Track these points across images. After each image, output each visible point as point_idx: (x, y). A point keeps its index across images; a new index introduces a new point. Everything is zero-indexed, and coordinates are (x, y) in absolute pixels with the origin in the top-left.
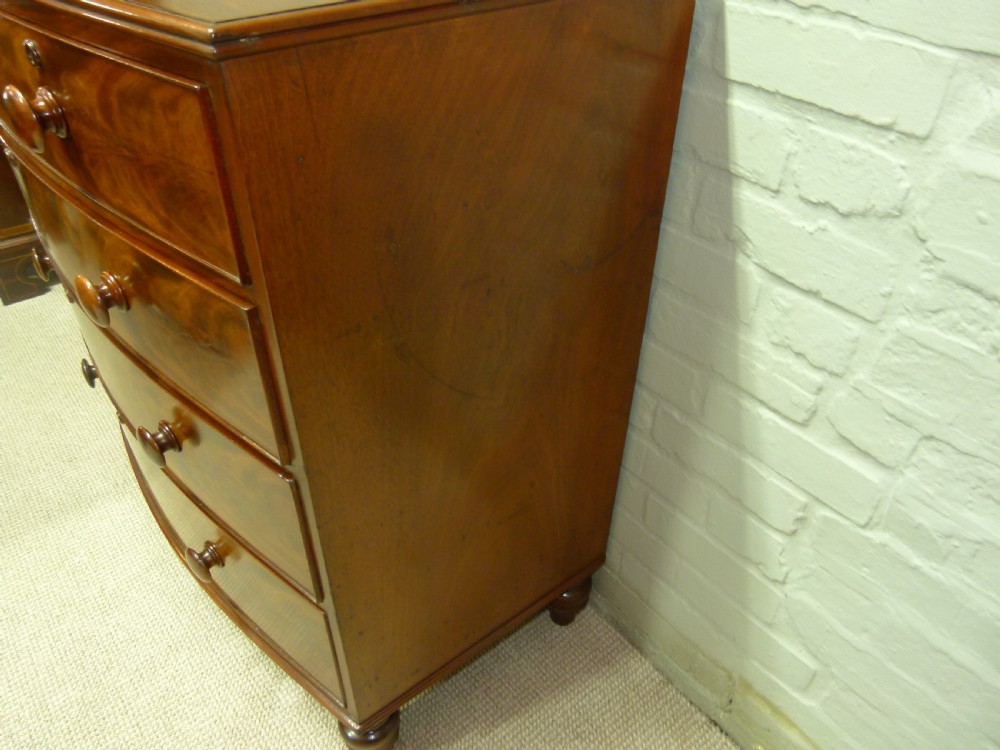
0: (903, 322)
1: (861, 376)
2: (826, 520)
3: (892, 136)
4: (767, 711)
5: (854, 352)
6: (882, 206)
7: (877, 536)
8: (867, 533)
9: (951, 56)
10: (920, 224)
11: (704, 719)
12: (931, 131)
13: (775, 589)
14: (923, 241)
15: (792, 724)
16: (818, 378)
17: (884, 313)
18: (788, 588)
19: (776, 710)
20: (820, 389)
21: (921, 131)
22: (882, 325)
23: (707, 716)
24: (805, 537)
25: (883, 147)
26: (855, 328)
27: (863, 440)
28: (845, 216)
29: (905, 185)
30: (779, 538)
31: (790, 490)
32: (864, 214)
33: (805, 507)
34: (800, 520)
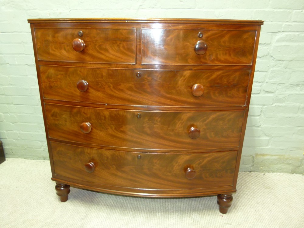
0: (272, 69)
1: (267, 80)
2: (266, 108)
3: (265, 45)
4: (261, 157)
5: (265, 77)
6: (266, 54)
7: (274, 105)
8: (273, 106)
9: (271, 33)
10: (272, 55)
11: (249, 172)
12: (271, 43)
13: (259, 128)
14: (272, 57)
15: (266, 155)
16: (260, 84)
17: (269, 69)
18: (261, 126)
19: (263, 155)
20: (261, 86)
21: (269, 43)
22: (269, 71)
23: (249, 171)
24: (262, 114)
25: (264, 46)
26: (264, 73)
27: (269, 90)
28: (260, 58)
29: (268, 50)
30: (258, 117)
31: (258, 106)
32: (263, 56)
33: (262, 108)
34: (261, 111)
